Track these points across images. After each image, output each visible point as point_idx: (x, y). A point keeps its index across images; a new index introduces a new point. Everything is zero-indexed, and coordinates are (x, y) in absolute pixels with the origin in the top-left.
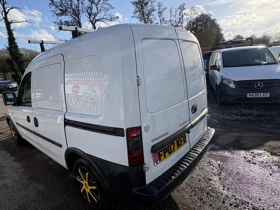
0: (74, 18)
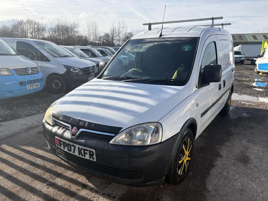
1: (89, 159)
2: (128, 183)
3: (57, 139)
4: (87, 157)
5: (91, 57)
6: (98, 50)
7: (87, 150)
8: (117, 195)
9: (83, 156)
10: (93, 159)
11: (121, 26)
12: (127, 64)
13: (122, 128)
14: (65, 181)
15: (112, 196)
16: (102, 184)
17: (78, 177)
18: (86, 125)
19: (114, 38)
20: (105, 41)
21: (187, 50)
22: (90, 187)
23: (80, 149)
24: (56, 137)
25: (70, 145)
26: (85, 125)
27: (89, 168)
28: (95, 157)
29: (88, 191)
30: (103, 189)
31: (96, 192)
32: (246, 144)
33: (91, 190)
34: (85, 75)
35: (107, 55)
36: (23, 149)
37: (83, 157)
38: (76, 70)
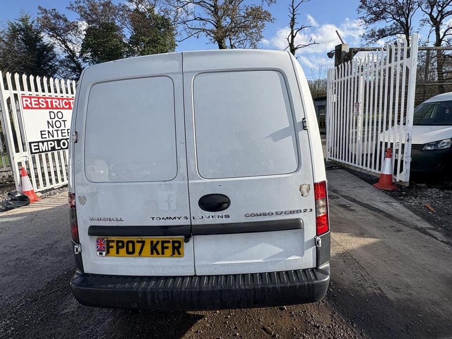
0: (397, 20)
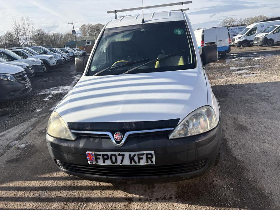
1: (146, 164)
2: (188, 177)
3: (92, 153)
4: (143, 162)
5: (10, 61)
6: (13, 52)
7: (143, 154)
8: (172, 195)
9: (136, 163)
10: (152, 162)
11: (26, 23)
12: (55, 64)
13: (179, 119)
14: (102, 203)
15: (167, 197)
16: (145, 191)
17: (112, 194)
18: (134, 126)
19: (19, 38)
20: (7, 41)
21: (179, 33)
22: (137, 198)
23: (132, 156)
24: (87, 152)
25: (115, 155)
26: (132, 127)
27: (141, 176)
28: (154, 160)
29: (137, 203)
30: (152, 195)
31: (147, 200)
32: (232, 116)
33: (140, 200)
34: (21, 81)
35: (27, 57)
36: (6, 187)
37: (138, 164)
38: (8, 76)
